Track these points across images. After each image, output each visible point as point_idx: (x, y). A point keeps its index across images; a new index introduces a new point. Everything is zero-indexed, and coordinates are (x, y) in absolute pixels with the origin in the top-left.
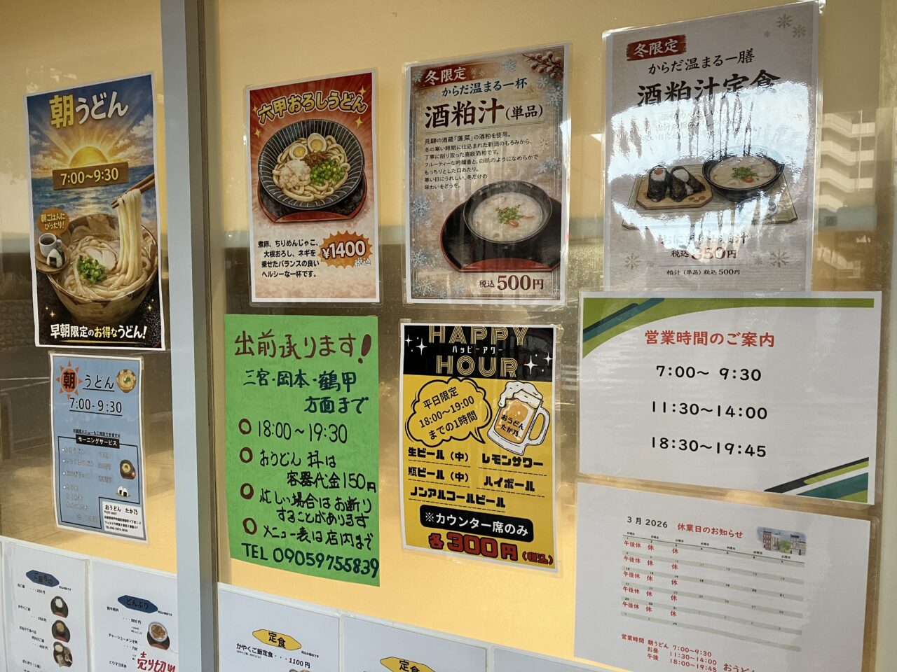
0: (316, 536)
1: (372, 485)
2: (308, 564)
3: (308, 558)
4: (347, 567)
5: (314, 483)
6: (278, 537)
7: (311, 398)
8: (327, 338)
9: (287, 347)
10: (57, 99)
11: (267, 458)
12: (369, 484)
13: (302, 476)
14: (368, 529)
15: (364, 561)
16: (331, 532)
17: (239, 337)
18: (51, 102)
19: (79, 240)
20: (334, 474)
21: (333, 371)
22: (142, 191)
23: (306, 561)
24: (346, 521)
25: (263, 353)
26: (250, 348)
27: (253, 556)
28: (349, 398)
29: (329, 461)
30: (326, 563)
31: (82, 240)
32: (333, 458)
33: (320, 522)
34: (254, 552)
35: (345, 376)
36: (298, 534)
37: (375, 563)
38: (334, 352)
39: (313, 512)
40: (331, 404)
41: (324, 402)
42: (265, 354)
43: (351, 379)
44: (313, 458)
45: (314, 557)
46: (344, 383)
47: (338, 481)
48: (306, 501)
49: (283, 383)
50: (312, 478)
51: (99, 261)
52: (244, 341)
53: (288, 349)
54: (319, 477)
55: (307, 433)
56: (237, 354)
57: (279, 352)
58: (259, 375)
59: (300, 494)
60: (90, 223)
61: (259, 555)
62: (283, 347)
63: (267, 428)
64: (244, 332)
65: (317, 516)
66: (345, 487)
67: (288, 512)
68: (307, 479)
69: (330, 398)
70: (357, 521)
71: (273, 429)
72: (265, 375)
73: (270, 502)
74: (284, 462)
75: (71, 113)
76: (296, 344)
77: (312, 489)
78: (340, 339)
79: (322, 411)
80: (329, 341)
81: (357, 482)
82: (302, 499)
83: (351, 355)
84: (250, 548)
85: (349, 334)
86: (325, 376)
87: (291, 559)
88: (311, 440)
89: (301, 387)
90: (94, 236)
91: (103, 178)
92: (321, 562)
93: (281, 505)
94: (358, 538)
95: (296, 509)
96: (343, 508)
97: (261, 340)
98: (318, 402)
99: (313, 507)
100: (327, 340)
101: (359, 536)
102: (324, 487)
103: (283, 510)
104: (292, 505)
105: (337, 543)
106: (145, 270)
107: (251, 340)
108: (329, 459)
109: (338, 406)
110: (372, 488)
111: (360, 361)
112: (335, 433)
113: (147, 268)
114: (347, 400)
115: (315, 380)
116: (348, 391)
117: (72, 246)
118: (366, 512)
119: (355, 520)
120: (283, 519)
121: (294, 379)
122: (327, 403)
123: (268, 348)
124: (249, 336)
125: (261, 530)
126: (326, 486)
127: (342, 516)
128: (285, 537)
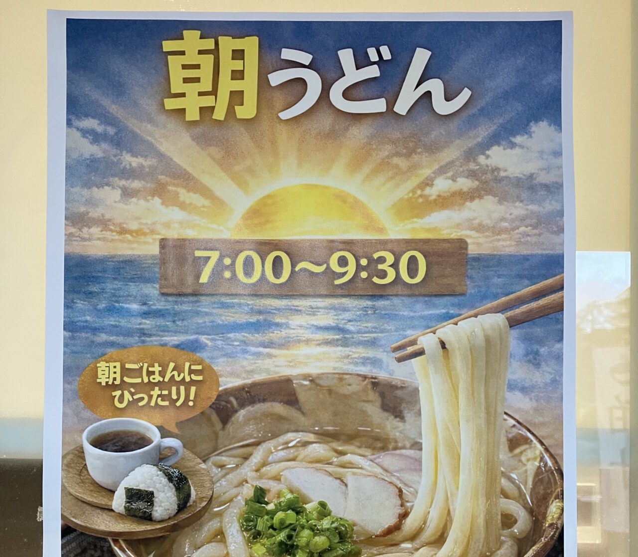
10: (192, 40)
18: (168, 45)
19: (257, 444)
22: (513, 323)
31: (270, 445)
51: (330, 506)
60: (302, 396)
75: (249, 86)
90: (315, 433)
91: (364, 275)
106: (513, 537)
113: (516, 530)
117: (223, 459)
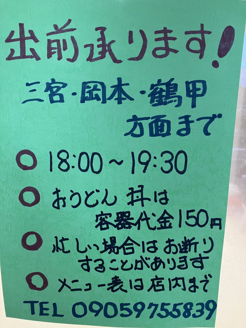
0: (134, 284)
1: (217, 222)
2: (122, 315)
3: (122, 309)
4: (175, 313)
5: (135, 225)
6: (81, 290)
7: (135, 118)
8: (165, 31)
9: (99, 46)
11: (64, 199)
12: (213, 220)
13: (118, 217)
14: (205, 271)
15: (197, 305)
16: (157, 278)
17: (12, 33)
20: (165, 212)
21: (172, 79)
23: (120, 312)
24: (178, 264)
25: (55, 56)
26: (32, 50)
27: (41, 314)
28: (194, 114)
29: (159, 197)
30: (147, 312)
32: (165, 192)
33: (142, 269)
34: (42, 309)
35: (191, 85)
36: (109, 285)
37: (211, 306)
38: (176, 51)
39: (131, 259)
40: (165, 124)
41: (156, 122)
42: (60, 58)
43: (199, 89)
44: (135, 195)
45: (131, 307)
46: (188, 95)
47: (171, 220)
48: (122, 246)
49: (91, 98)
50: (132, 219)
52: (22, 40)
53: (100, 49)
54: (144, 217)
55: (128, 163)
56: (10, 58)
57: (84, 53)
58: (49, 87)
59: (113, 239)
61: (51, 312)
62: (92, 46)
63: (63, 161)
64: (21, 26)
65: (137, 262)
66: (180, 226)
67: (95, 261)
68: (125, 220)
69: (165, 116)
70: (193, 263)
71: (73, 161)
72: (59, 88)
73: (69, 252)
74: (91, 201)
76: (113, 41)
77: (133, 232)
78: (187, 33)
79: (151, 135)
80: (169, 35)
81: (197, 219)
82: (116, 245)
83: (201, 57)
84: (37, 306)
85: (202, 25)
86: (160, 87)
87: (97, 313)
88: (133, 172)
89: (120, 103)
92: (140, 312)
93: (85, 254)
94: (193, 280)
95: (107, 257)
96: (175, 251)
97: (52, 37)
98: (145, 124)
99: (133, 252)
100: (166, 35)
101: (194, 278)
102: (150, 228)
103: (87, 260)
104: (101, 252)
105: (163, 289)
107: (33, 37)
108: (159, 194)
109: (176, 126)
110: (217, 224)
111: (215, 64)
112: (169, 162)
114: (190, 119)
115: (143, 92)
116: (194, 106)
118: (205, 252)
119: (190, 263)
120: (88, 270)
121: (109, 92)
122: (159, 123)
123: (65, 49)
124: (31, 32)
125: (54, 284)
126: (152, 226)
127: (173, 259)
128: (90, 289)
